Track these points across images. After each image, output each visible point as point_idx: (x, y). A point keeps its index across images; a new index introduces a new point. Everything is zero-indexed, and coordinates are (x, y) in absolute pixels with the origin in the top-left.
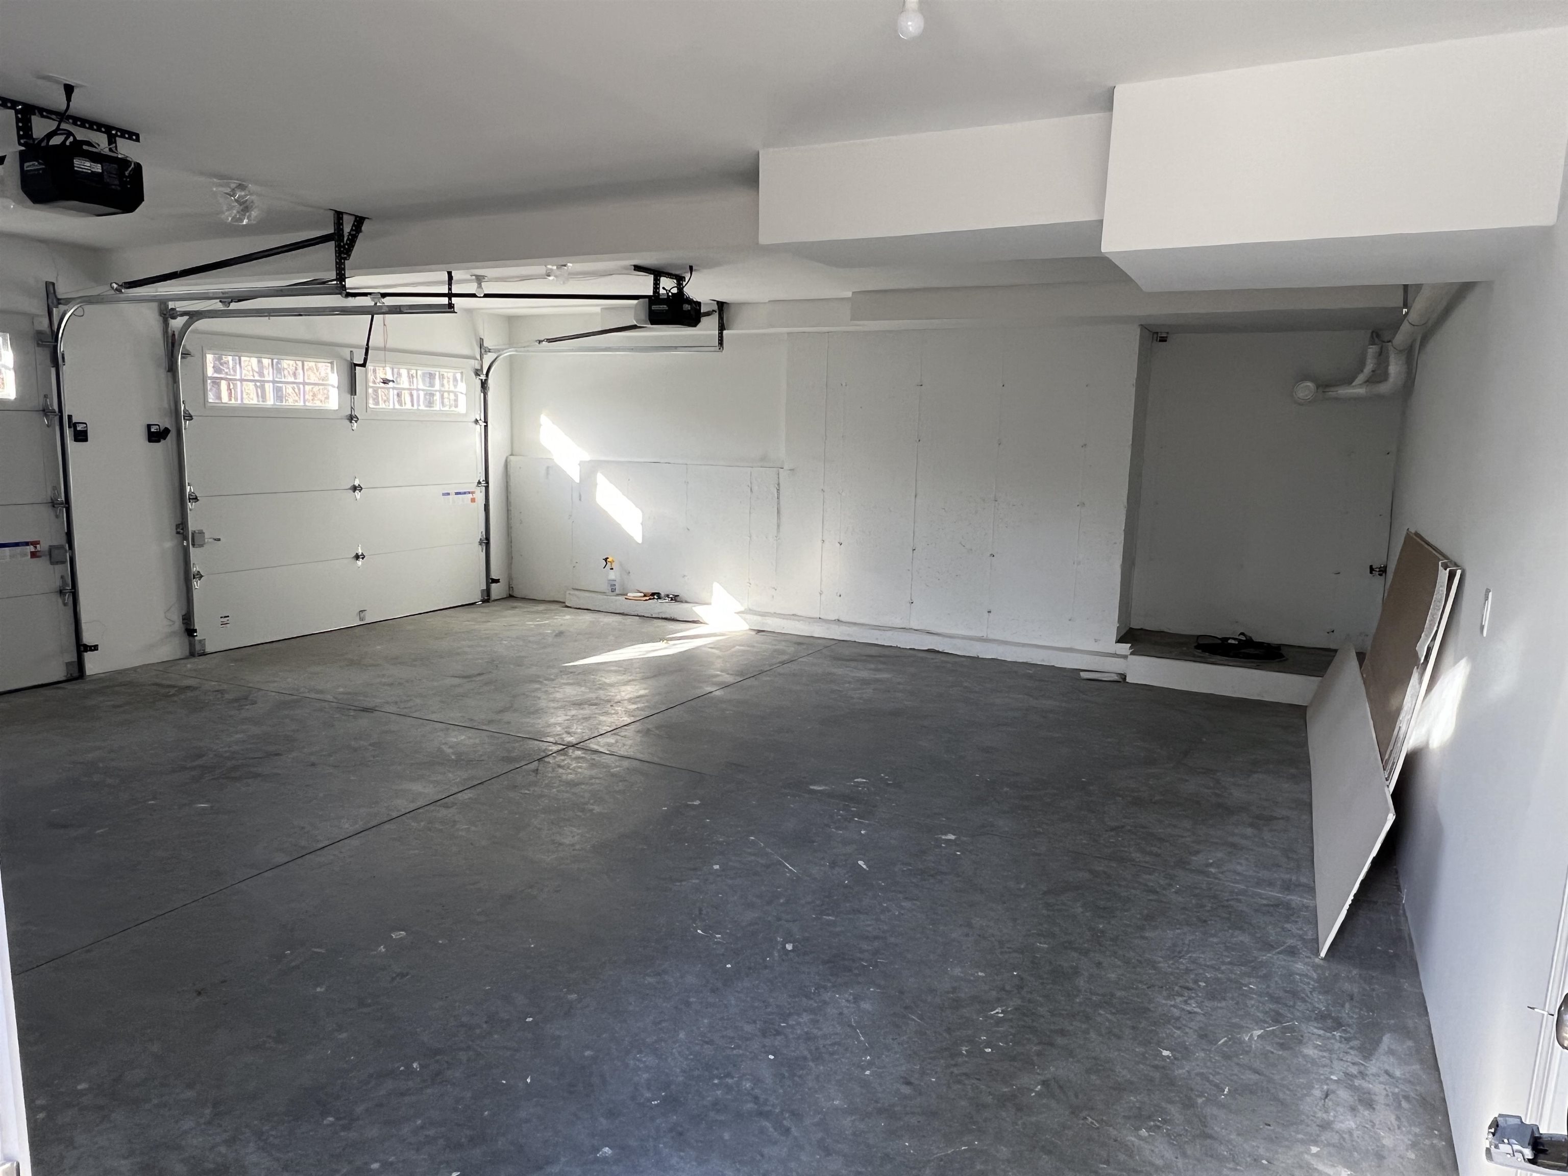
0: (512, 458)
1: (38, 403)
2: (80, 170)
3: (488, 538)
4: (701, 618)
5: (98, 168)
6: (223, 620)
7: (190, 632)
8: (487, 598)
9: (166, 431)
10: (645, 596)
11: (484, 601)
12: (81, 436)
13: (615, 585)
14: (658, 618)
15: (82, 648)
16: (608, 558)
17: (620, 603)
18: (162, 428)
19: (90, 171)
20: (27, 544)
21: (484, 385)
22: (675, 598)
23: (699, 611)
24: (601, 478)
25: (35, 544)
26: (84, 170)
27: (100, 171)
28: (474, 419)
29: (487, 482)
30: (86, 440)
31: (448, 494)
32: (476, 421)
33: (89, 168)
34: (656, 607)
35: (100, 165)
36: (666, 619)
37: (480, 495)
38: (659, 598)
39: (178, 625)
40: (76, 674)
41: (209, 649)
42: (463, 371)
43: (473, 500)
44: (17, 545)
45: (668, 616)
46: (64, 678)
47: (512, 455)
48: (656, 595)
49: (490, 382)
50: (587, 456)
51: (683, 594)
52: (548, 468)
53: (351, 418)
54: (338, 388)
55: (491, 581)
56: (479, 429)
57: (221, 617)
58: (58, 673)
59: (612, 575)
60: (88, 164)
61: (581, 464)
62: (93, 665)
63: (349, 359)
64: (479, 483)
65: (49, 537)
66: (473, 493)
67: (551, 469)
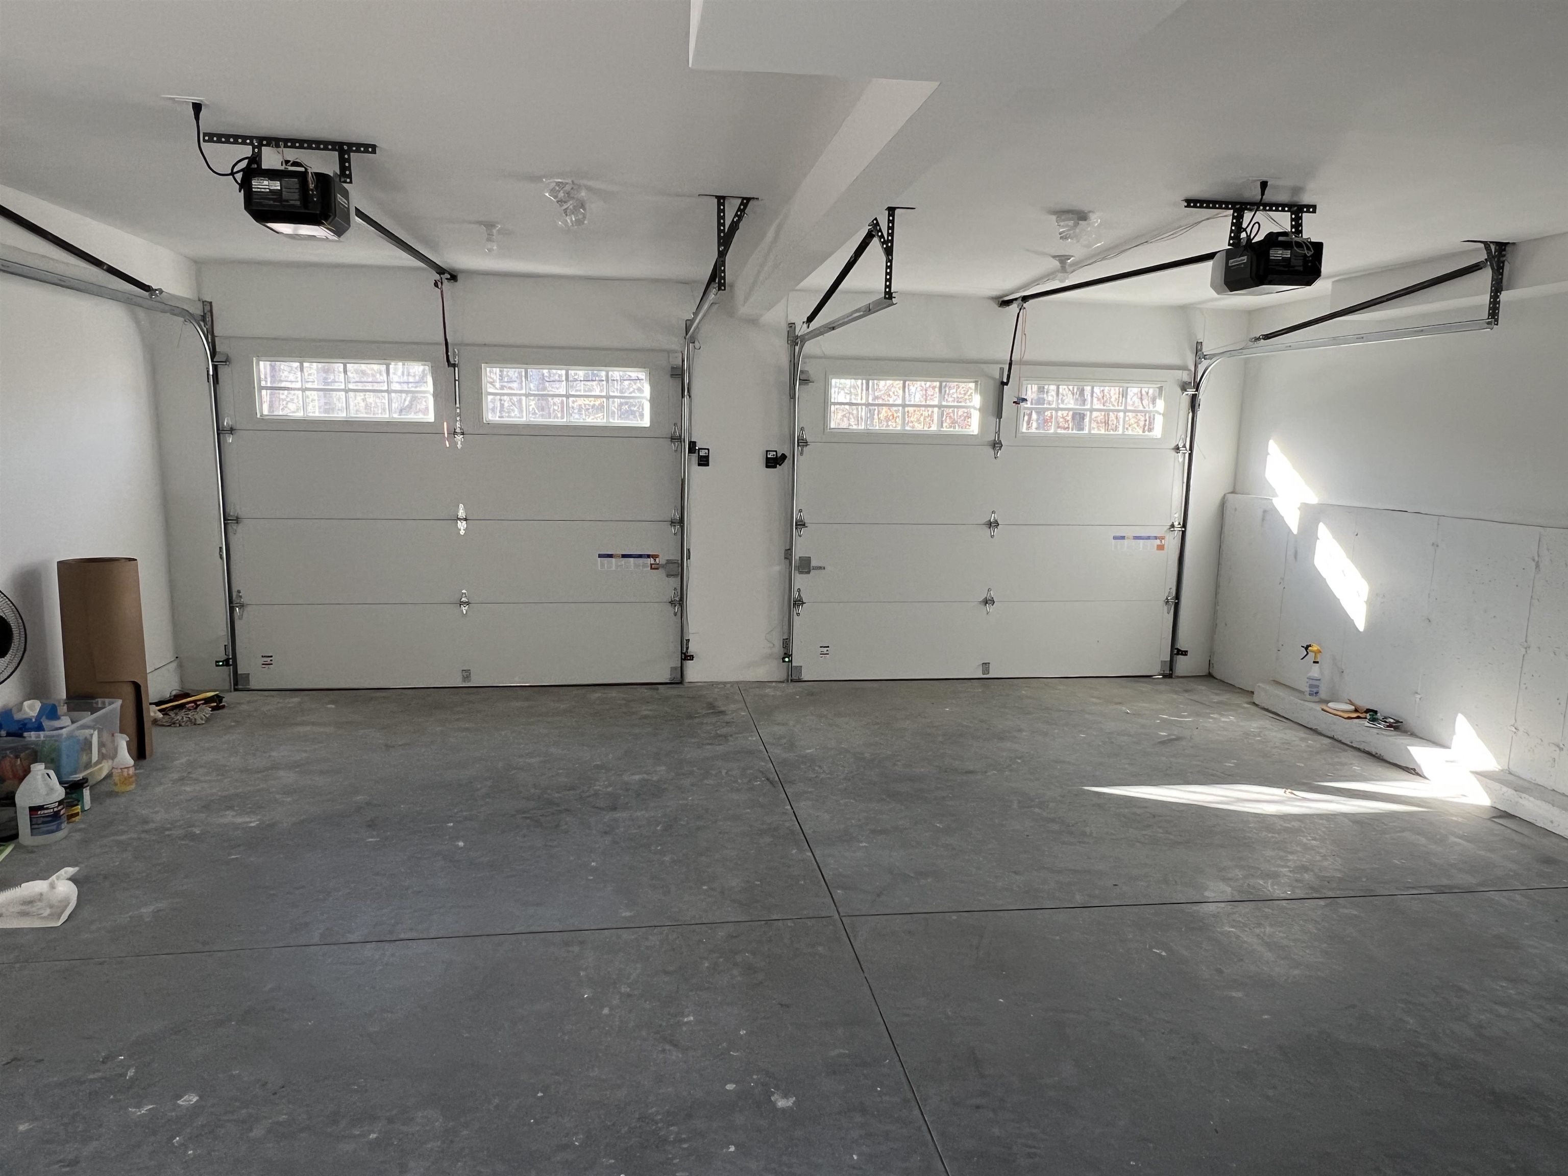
0: (1230, 496)
1: (668, 430)
2: (259, 190)
3: (1178, 596)
4: (1420, 767)
5: (276, 185)
6: (823, 649)
7: (787, 655)
8: (1169, 673)
9: (784, 457)
10: (1356, 711)
11: (1165, 676)
12: (704, 461)
13: (1317, 687)
14: (1359, 750)
15: (686, 657)
16: (1310, 646)
17: (1311, 712)
18: (779, 455)
19: (268, 190)
20: (649, 556)
21: (1194, 403)
22: (1396, 726)
23: (1420, 754)
24: (1323, 531)
25: (655, 557)
26: (263, 190)
27: (279, 188)
28: (1173, 445)
29: (1184, 526)
30: (707, 465)
31: (1123, 538)
32: (1177, 449)
33: (267, 187)
34: (1362, 732)
35: (279, 182)
36: (1369, 753)
37: (1173, 541)
38: (1373, 720)
39: (778, 649)
40: (678, 679)
41: (805, 677)
42: (1163, 384)
43: (1161, 548)
44: (640, 556)
45: (1373, 751)
46: (668, 681)
47: (1233, 492)
48: (1372, 715)
49: (1202, 397)
50: (1313, 498)
51: (1410, 719)
52: (1265, 512)
53: (996, 445)
54: (980, 410)
55: (1176, 652)
56: (1181, 458)
57: (821, 647)
58: (665, 677)
59: (1315, 672)
60: (266, 183)
61: (1305, 508)
62: (695, 673)
63: (998, 377)
64: (1173, 526)
65: (667, 553)
66: (1162, 538)
67: (1269, 514)
